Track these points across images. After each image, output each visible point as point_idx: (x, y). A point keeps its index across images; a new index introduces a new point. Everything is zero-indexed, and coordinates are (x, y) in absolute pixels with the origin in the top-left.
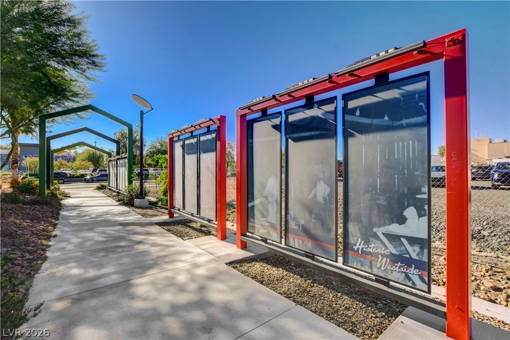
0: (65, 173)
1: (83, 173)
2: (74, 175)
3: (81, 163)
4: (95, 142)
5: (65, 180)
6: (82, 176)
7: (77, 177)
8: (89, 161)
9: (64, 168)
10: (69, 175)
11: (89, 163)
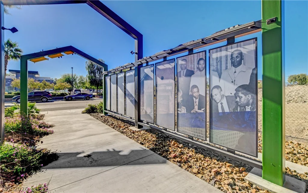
0: (48, 92)
1: (63, 92)
2: (55, 94)
3: (61, 84)
4: (72, 68)
5: (48, 99)
6: (63, 95)
7: (58, 95)
8: (67, 83)
9: (47, 88)
10: (51, 94)
11: (68, 84)
